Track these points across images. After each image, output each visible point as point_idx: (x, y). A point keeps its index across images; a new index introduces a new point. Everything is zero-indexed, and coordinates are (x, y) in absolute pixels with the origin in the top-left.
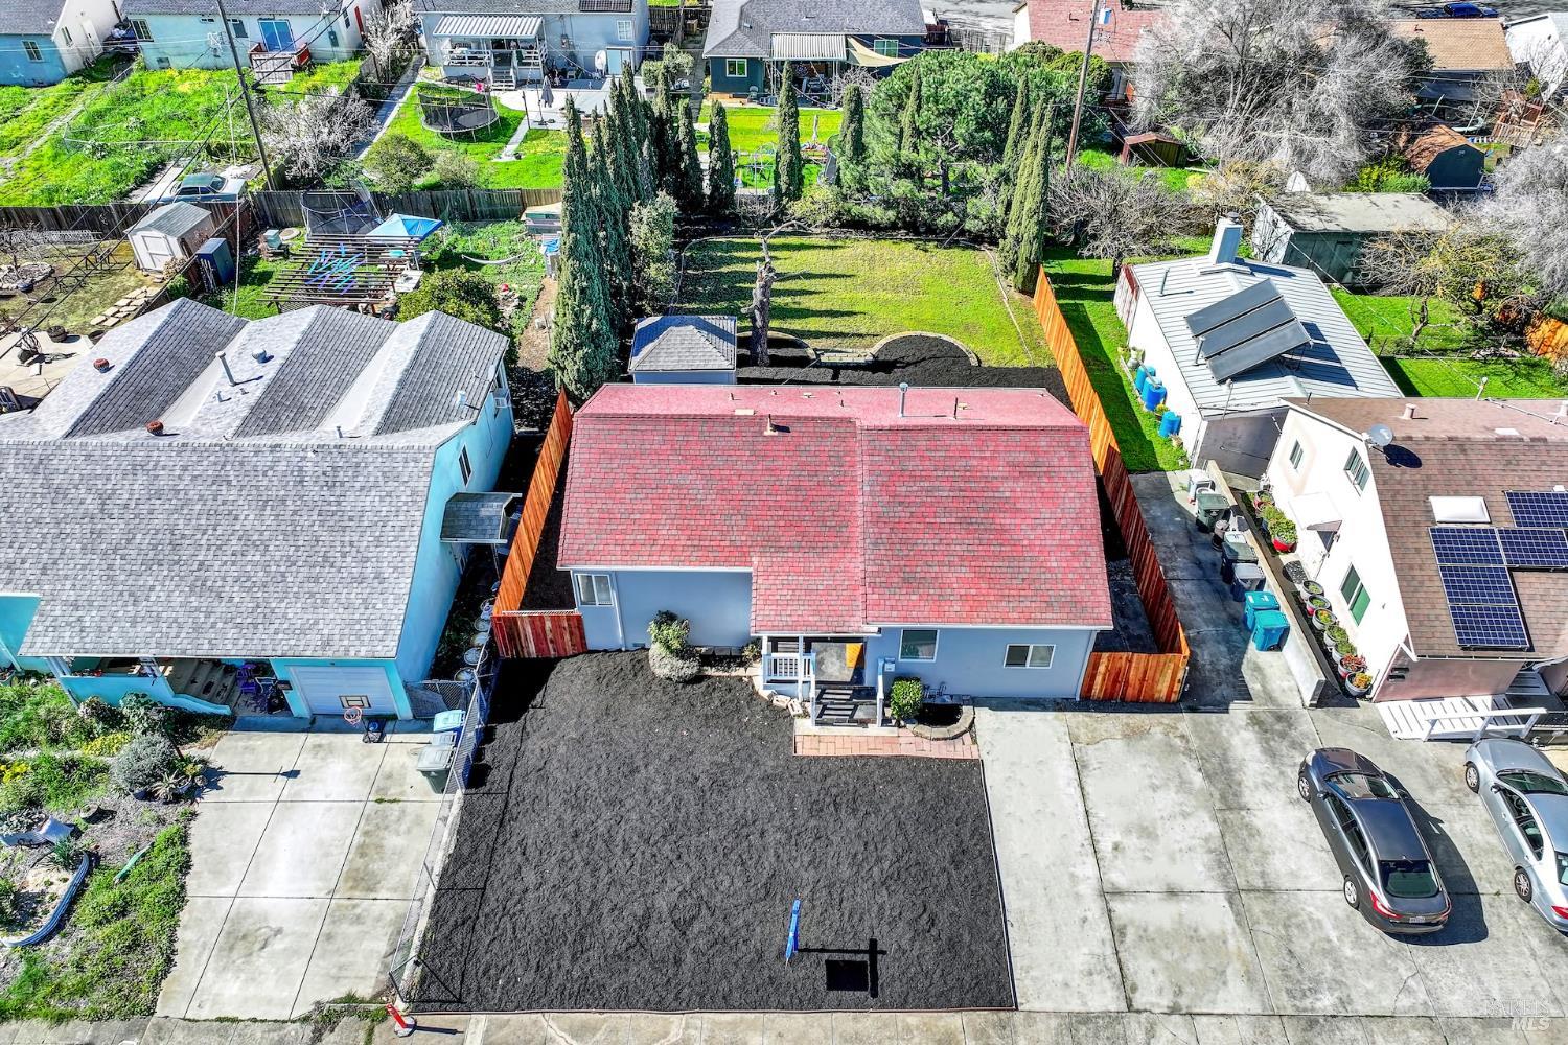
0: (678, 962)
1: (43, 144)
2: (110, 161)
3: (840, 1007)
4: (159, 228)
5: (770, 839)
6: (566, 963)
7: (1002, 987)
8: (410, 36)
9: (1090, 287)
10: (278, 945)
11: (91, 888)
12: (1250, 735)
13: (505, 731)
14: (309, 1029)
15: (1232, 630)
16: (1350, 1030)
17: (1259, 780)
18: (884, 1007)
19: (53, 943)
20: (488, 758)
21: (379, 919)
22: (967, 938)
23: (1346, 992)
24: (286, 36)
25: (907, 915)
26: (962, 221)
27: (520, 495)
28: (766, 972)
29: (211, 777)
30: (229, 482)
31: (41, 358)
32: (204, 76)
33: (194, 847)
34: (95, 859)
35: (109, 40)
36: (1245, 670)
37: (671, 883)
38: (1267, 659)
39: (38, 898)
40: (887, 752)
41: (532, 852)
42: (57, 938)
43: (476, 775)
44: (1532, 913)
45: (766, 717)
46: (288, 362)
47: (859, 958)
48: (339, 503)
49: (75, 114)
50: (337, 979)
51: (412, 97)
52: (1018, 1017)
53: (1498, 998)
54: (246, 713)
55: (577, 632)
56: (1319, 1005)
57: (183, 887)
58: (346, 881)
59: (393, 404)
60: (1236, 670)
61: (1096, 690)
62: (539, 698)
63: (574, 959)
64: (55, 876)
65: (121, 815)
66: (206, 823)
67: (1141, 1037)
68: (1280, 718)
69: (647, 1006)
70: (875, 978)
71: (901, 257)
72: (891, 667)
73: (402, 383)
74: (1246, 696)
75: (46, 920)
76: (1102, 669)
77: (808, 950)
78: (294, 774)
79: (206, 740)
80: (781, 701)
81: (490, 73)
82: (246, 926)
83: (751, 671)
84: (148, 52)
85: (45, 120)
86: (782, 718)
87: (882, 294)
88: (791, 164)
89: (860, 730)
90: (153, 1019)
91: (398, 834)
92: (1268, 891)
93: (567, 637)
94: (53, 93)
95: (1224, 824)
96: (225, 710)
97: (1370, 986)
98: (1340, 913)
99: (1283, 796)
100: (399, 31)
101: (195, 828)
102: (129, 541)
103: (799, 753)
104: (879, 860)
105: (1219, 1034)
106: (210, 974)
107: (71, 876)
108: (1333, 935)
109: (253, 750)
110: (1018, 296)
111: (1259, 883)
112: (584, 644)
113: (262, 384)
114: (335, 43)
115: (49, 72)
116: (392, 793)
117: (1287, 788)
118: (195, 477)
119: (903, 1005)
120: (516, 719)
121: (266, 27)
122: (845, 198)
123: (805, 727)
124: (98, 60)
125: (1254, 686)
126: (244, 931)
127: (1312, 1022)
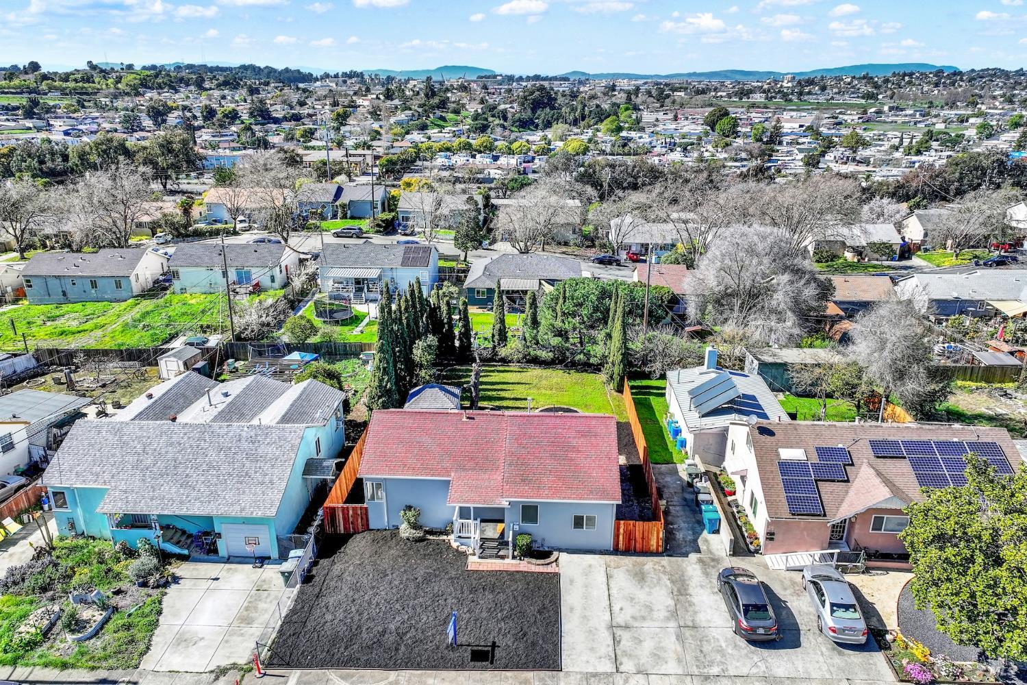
0: (397, 649)
1: (118, 326)
2: (151, 332)
3: (474, 668)
4: (175, 357)
5: (449, 601)
6: (342, 649)
7: (555, 661)
8: (313, 278)
9: (655, 391)
10: (201, 644)
11: (113, 620)
12: (698, 567)
13: (324, 562)
14: (213, 676)
15: (697, 525)
16: (725, 681)
17: (698, 584)
18: (496, 669)
19: (92, 641)
20: (314, 572)
21: (252, 635)
22: (541, 642)
23: (726, 666)
24: (249, 279)
25: (513, 632)
26: (589, 359)
27: (343, 460)
28: (440, 655)
29: (176, 579)
30: (205, 441)
31: (107, 415)
32: (204, 296)
33: (164, 605)
34: (116, 609)
35: (156, 282)
36: (700, 542)
37: (398, 618)
38: (712, 538)
39: (88, 622)
40: (513, 569)
41: (331, 608)
42: (94, 639)
43: (307, 578)
44: (825, 638)
45: (454, 556)
46: (238, 396)
47: (486, 649)
48: (256, 450)
49: (136, 312)
50: (229, 657)
51: (310, 306)
52: (561, 674)
53: (801, 671)
54: (194, 555)
55: (364, 517)
56: (711, 671)
57: (158, 620)
58: (238, 620)
59: (287, 413)
60: (695, 541)
61: (621, 545)
62: (342, 550)
63: (346, 648)
64: (96, 613)
65: (130, 593)
66: (171, 597)
67: (621, 682)
68: (713, 560)
69: (379, 667)
70: (493, 656)
71: (557, 376)
72: (516, 528)
73: (292, 405)
74: (698, 551)
75: (90, 630)
76: (621, 531)
77: (462, 645)
78: (217, 579)
79: (174, 565)
80: (463, 548)
81: (352, 295)
82: (187, 636)
83: (449, 537)
84: (177, 285)
85: (119, 316)
86: (464, 555)
87: (544, 391)
88: (500, 330)
89: (501, 561)
90: (138, 670)
91: (265, 603)
92: (694, 627)
93: (360, 520)
94: (124, 305)
95: (677, 602)
96: (186, 552)
97: (738, 664)
98: (729, 636)
99: (709, 591)
100: (307, 274)
101: (165, 599)
102: (154, 465)
103: (469, 569)
104: (502, 611)
105: (660, 682)
106: (167, 654)
107: (104, 613)
108: (724, 645)
109: (197, 570)
110: (616, 394)
111: (690, 624)
112: (368, 525)
113: (225, 405)
114: (273, 280)
115: (124, 294)
116: (265, 587)
117: (712, 587)
118: (189, 438)
119: (506, 668)
120: (329, 557)
121: (239, 274)
122: (528, 347)
123: (472, 559)
124: (150, 290)
125: (703, 547)
126: (185, 638)
127: (707, 678)
